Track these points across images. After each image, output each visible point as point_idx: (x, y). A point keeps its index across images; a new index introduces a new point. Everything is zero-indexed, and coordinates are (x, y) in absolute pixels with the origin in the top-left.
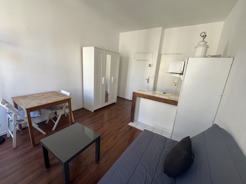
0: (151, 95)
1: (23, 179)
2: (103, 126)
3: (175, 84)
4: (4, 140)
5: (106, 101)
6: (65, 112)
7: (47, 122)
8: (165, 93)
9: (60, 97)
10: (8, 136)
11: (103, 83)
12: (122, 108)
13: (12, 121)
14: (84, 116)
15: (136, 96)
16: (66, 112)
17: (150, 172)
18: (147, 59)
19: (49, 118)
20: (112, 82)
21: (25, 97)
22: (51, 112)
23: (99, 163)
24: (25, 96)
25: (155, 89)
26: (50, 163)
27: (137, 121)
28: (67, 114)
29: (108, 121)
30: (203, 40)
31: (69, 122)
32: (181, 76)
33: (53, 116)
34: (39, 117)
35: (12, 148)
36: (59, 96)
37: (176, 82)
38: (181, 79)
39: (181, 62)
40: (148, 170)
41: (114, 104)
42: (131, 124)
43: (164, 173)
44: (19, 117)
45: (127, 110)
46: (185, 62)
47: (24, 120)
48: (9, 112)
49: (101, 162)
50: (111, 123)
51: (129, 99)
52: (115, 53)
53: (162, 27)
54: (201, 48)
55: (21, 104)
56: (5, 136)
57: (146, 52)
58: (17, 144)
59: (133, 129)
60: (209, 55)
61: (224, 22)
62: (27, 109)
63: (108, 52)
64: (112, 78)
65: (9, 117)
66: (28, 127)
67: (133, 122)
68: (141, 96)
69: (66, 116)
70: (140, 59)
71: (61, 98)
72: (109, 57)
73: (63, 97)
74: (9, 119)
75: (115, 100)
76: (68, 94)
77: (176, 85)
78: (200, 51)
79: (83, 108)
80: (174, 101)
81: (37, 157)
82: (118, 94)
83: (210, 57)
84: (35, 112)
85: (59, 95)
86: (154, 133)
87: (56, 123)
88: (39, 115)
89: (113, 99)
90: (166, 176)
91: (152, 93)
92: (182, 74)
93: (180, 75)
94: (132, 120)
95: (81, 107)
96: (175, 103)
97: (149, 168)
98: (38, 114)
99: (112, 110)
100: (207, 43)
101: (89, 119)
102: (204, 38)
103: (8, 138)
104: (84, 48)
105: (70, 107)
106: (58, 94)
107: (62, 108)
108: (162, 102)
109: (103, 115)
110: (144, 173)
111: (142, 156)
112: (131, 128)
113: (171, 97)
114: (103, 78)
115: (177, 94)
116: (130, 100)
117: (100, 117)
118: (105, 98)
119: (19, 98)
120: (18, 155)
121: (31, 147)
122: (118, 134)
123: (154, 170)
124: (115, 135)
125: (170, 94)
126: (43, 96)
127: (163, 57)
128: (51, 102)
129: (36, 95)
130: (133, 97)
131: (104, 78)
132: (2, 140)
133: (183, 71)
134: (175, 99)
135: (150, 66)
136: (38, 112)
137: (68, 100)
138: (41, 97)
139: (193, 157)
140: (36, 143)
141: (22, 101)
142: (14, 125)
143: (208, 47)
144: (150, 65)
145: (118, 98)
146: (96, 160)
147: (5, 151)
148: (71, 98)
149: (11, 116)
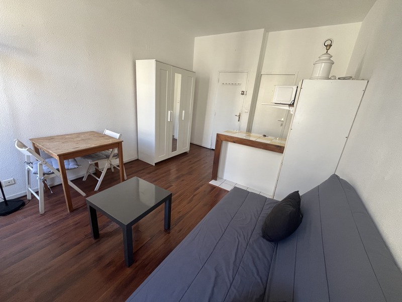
0: (244, 138)
1: (64, 252)
2: (172, 186)
3: (281, 123)
4: (23, 204)
5: (174, 149)
6: (111, 164)
7: (84, 179)
8: (265, 136)
9: (106, 139)
10: (29, 197)
11: (169, 120)
12: (198, 161)
13: (36, 173)
14: (140, 171)
15: (221, 140)
16: (113, 164)
17: (244, 236)
18: (240, 83)
19: (87, 172)
20: (183, 119)
21: (51, 139)
22: (91, 163)
23: (169, 233)
24: (50, 137)
25: (249, 130)
26: (100, 232)
27: (222, 178)
28: (114, 167)
29: (178, 178)
30: (327, 52)
31: (120, 179)
32: (290, 108)
33: (92, 170)
34: (75, 168)
35: (38, 214)
36: (102, 138)
37: (283, 120)
38: (291, 113)
39: (292, 86)
40: (242, 234)
41: (185, 154)
42: (213, 182)
43: (262, 238)
44: (46, 169)
45: (206, 163)
46: (297, 87)
47: (53, 173)
48: (29, 162)
49: (172, 231)
50: (183, 180)
51: (209, 147)
52: (187, 72)
53: (264, 29)
54: (323, 64)
55: (49, 149)
56: (24, 198)
57: (236, 70)
58: (45, 209)
59: (216, 189)
60: (333, 76)
61: (361, 23)
62: (60, 156)
63: (178, 69)
64: (184, 111)
65: (28, 168)
66: (61, 184)
67: (216, 180)
68: (229, 139)
69: (113, 170)
70: (228, 82)
71: (106, 141)
72: (178, 78)
73: (111, 140)
74: (29, 171)
75: (187, 149)
76: (117, 136)
77: (282, 125)
78: (321, 68)
79: (138, 159)
80: (279, 146)
81: (79, 225)
82: (192, 139)
83: (335, 79)
84: (69, 161)
85: (103, 136)
86: (249, 192)
87: (100, 180)
88: (76, 167)
89: (183, 147)
90: (265, 240)
91: (245, 135)
92: (292, 105)
93: (289, 106)
94: (215, 176)
95: (134, 158)
96: (279, 149)
97: (243, 232)
98: (74, 165)
99: (183, 162)
100: (332, 57)
101: (148, 175)
102: (328, 49)
103: (29, 200)
104: (138, 62)
105: (120, 155)
106: (100, 135)
107: (108, 157)
108: (260, 148)
109: (169, 170)
110: (236, 238)
111: (232, 219)
112: (214, 187)
113: (274, 141)
114: (169, 112)
115: (284, 137)
116: (210, 149)
117: (166, 172)
118: (173, 145)
119: (42, 140)
120: (50, 223)
121: (66, 213)
122: (194, 196)
123: (250, 234)
124: (190, 198)
125: (273, 138)
126: (79, 137)
127: (264, 80)
128: (93, 146)
129: (67, 136)
130: (217, 141)
131: (171, 113)
132: (20, 203)
133: (294, 101)
134: (281, 144)
135: (243, 94)
136: (72, 161)
137: (118, 145)
138: (75, 140)
139: (302, 217)
140: (74, 207)
141: (48, 144)
142: (40, 179)
143: (333, 64)
144: (243, 92)
145: (192, 145)
146: (165, 229)
147: (29, 218)
148: (123, 141)
149: (32, 168)
